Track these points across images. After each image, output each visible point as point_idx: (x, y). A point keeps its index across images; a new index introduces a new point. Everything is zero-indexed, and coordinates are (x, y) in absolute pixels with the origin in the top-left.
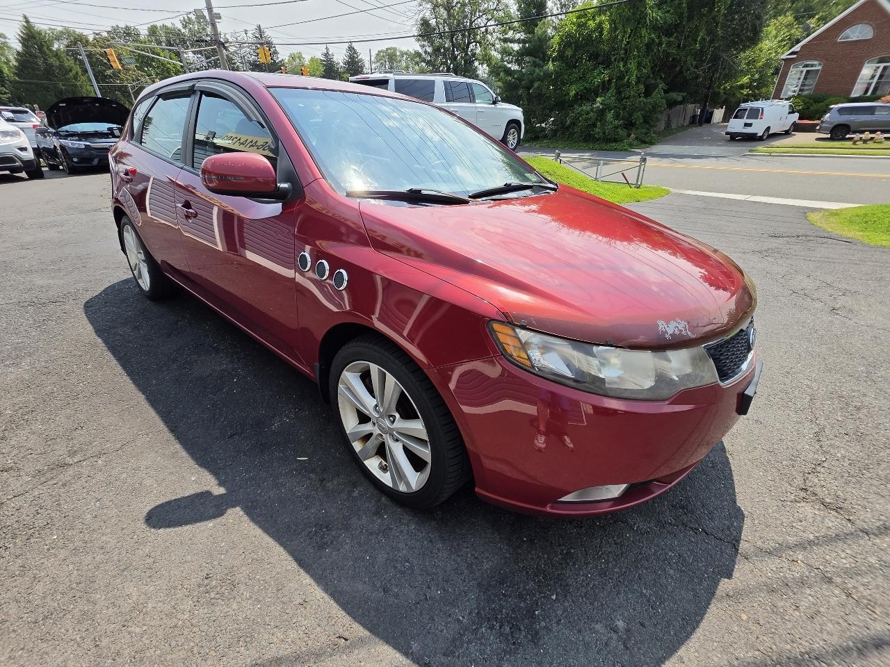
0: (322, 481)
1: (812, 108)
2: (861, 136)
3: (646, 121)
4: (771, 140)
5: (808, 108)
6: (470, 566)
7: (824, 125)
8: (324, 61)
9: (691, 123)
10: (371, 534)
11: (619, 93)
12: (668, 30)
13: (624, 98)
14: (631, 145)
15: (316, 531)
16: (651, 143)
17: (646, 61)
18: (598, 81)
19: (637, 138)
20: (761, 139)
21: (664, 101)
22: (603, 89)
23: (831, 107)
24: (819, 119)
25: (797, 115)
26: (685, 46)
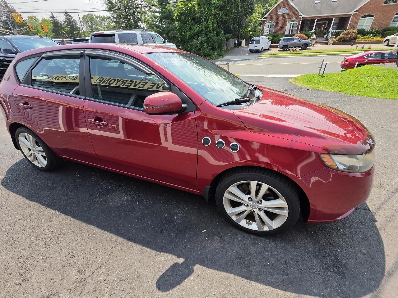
0: (221, 238)
1: (274, 39)
2: (292, 49)
3: (219, 47)
4: (264, 52)
5: (273, 39)
6: (305, 251)
7: (280, 45)
8: (51, 21)
9: (234, 46)
10: (261, 253)
11: (207, 35)
12: (221, 8)
13: (209, 37)
14: (216, 57)
15: (239, 261)
16: (223, 56)
17: (215, 21)
18: (197, 30)
19: (217, 54)
20: (261, 52)
21: (225, 38)
22: (200, 34)
23: (281, 38)
24: (278, 43)
25: (270, 42)
26: (228, 16)
